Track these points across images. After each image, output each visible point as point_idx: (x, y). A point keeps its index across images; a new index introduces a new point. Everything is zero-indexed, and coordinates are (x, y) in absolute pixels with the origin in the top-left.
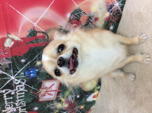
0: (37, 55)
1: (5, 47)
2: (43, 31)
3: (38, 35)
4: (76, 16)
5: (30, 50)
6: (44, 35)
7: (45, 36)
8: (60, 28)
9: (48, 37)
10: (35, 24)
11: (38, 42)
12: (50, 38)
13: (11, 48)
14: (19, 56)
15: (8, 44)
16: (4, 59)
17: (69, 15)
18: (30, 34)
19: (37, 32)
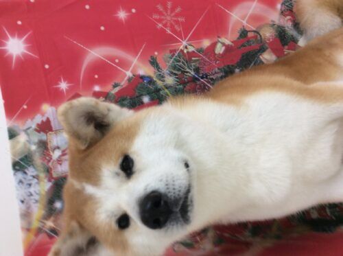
0: (251, 63)
1: (215, 54)
2: (254, 29)
3: (250, 35)
4: (287, 6)
5: (243, 56)
6: (256, 34)
7: (257, 36)
8: (272, 23)
9: (261, 36)
10: (244, 22)
11: (250, 45)
12: (263, 37)
13: (223, 56)
14: (233, 66)
15: (220, 49)
16: (216, 69)
17: (279, 6)
18: (241, 35)
19: (247, 32)
